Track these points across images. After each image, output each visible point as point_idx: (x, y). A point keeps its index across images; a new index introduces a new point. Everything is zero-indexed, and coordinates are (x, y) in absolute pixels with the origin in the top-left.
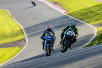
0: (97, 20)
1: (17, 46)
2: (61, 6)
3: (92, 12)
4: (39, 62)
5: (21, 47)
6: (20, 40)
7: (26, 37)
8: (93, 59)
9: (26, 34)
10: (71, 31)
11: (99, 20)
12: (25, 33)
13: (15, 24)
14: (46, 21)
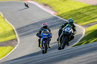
0: (86, 21)
1: (9, 45)
2: (50, 7)
3: (80, 13)
4: (30, 60)
5: (13, 46)
6: (12, 40)
7: (18, 37)
8: (81, 57)
9: (18, 34)
10: (69, 28)
11: (87, 21)
12: (16, 33)
13: (7, 25)
14: (37, 22)
